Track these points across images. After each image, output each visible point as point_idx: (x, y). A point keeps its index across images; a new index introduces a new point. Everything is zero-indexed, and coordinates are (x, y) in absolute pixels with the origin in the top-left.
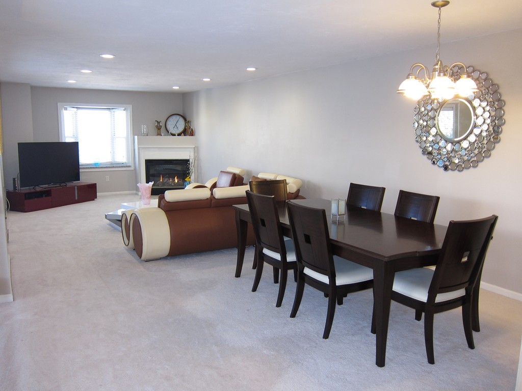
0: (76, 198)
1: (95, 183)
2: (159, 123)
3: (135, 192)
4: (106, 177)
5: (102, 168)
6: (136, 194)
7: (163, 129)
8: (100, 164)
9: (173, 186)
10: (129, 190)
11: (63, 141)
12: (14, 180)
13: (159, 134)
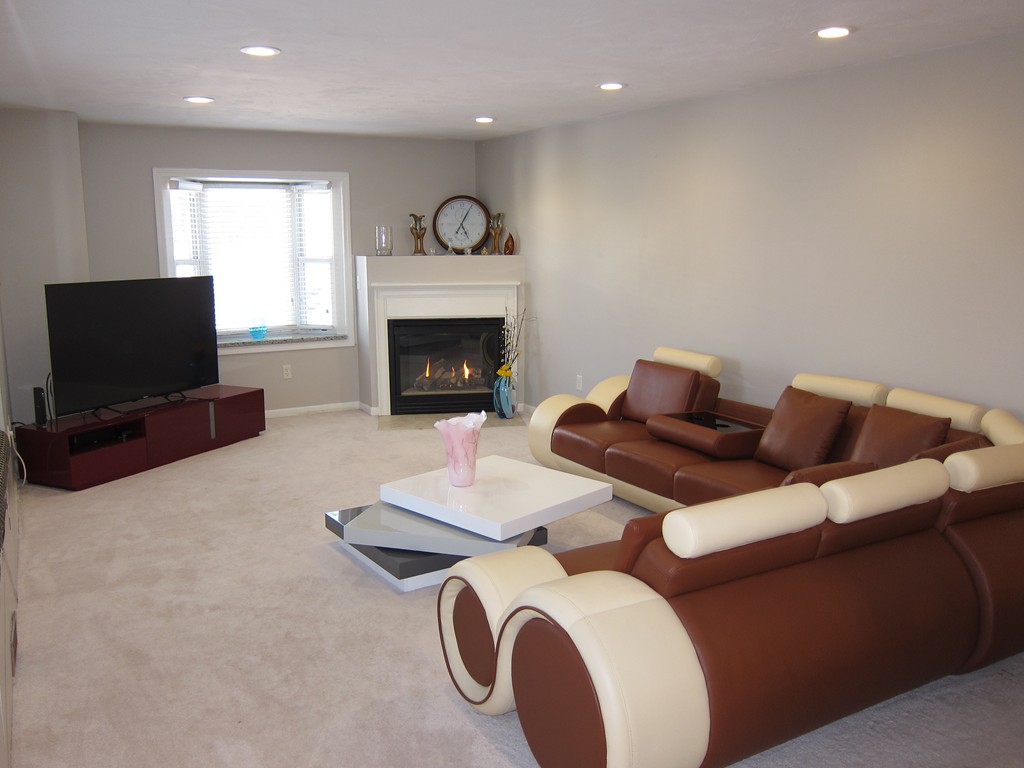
0: (213, 435)
1: (258, 386)
2: (418, 219)
3: (356, 404)
4: (284, 366)
5: (273, 343)
6: (361, 410)
7: (429, 237)
8: (270, 332)
9: (459, 389)
10: (343, 401)
11: (170, 276)
12: (38, 392)
13: (420, 251)
